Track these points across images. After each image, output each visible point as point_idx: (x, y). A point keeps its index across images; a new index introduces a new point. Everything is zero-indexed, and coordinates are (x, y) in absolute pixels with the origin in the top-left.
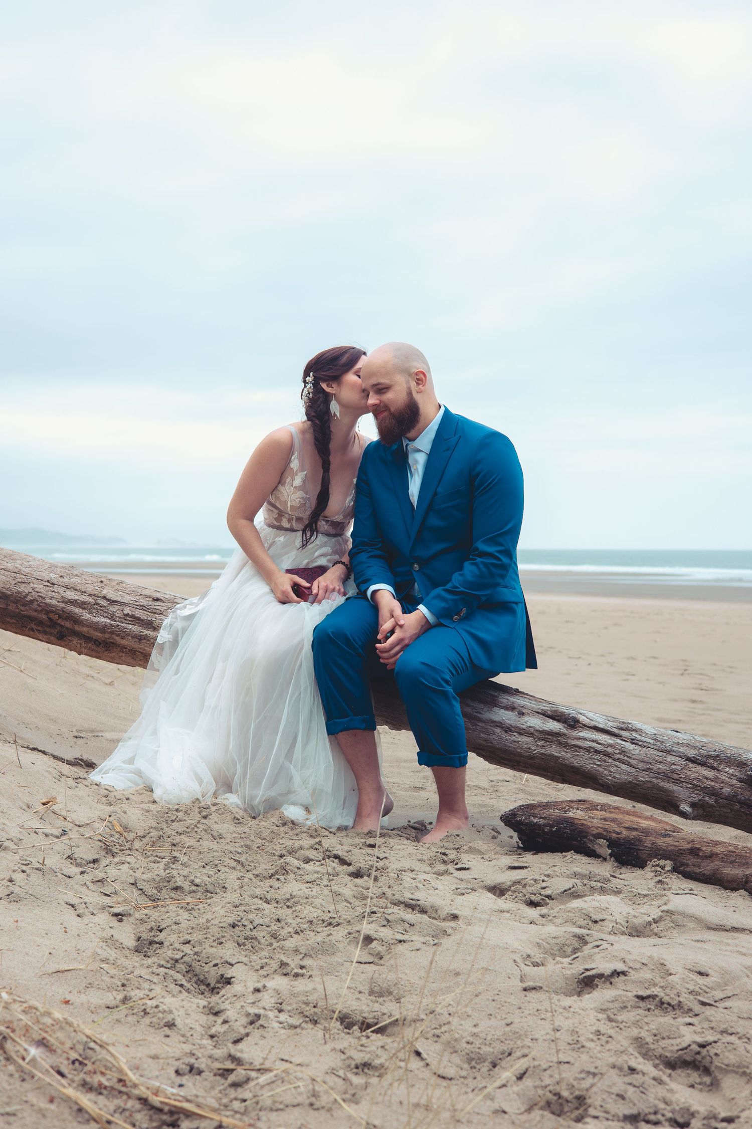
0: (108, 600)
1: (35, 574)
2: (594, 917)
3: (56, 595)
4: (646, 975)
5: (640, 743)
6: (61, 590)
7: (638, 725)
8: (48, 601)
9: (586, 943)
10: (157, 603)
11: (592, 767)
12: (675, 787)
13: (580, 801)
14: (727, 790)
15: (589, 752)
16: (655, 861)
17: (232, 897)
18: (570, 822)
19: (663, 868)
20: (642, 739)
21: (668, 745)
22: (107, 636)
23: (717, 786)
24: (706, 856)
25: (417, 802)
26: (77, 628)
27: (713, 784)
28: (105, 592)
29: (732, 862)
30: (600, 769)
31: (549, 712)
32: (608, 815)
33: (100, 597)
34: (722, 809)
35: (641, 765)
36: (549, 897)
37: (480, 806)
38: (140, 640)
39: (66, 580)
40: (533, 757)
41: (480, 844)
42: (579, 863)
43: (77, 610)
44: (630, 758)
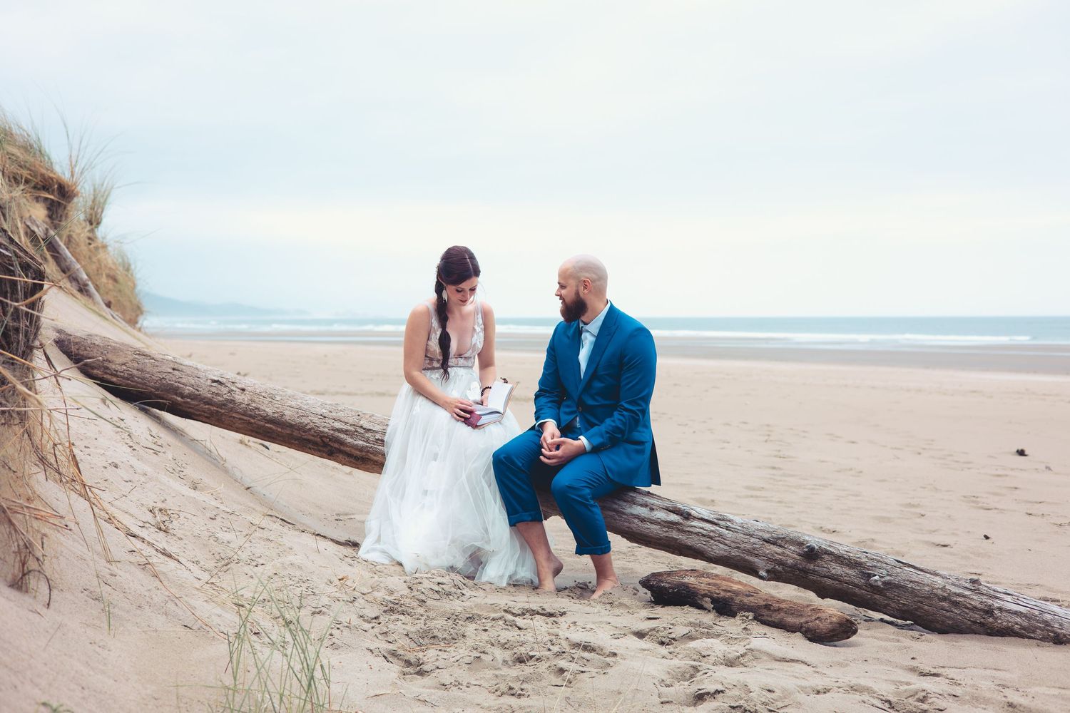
0: (364, 429)
1: (311, 409)
2: (703, 654)
3: (328, 425)
4: (736, 692)
5: (732, 529)
6: (331, 422)
7: (731, 517)
8: (322, 429)
9: (699, 671)
11: (700, 546)
12: (756, 560)
13: (692, 570)
14: (790, 561)
15: (698, 535)
16: (742, 613)
17: (470, 642)
18: (686, 586)
19: (747, 617)
20: (734, 526)
21: (751, 531)
22: (364, 454)
23: (783, 559)
24: (775, 610)
25: (579, 566)
26: (342, 448)
27: (780, 557)
28: (361, 423)
29: (792, 614)
30: (706, 547)
31: (670, 508)
32: (711, 581)
33: (358, 426)
34: (786, 573)
35: (733, 545)
36: (674, 639)
37: (624, 569)
39: (334, 414)
40: (660, 539)
41: (626, 601)
42: (692, 614)
43: (342, 436)
44: (725, 540)
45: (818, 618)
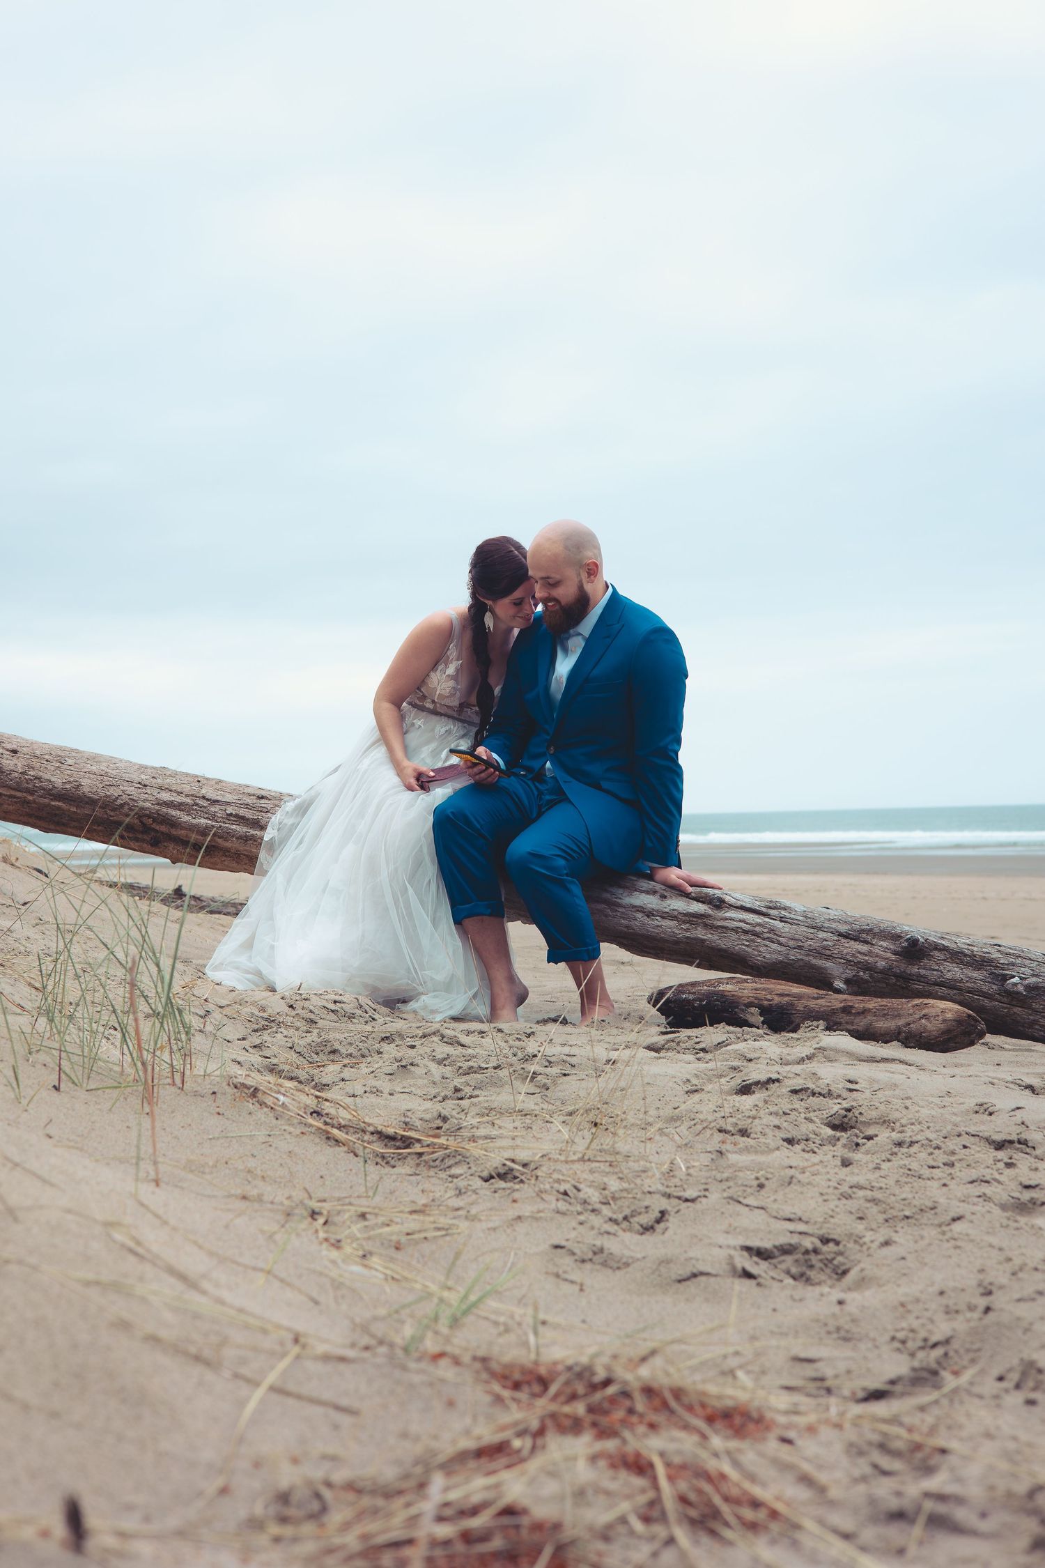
0: (208, 800)
1: (124, 775)
2: (749, 1057)
3: (150, 798)
4: (798, 1081)
5: (790, 921)
6: (155, 792)
7: (787, 903)
8: (141, 804)
10: (262, 801)
11: (740, 949)
12: (828, 964)
14: (881, 964)
15: (737, 932)
16: (809, 1022)
17: (390, 1057)
18: (722, 995)
19: (816, 1028)
20: (792, 916)
21: (819, 922)
22: (209, 838)
23: (871, 960)
24: (858, 1013)
26: (174, 832)
27: (867, 958)
28: (203, 792)
29: (884, 1015)
30: (749, 950)
31: (693, 894)
32: (759, 986)
33: (199, 797)
34: (878, 984)
35: (792, 943)
36: (703, 1049)
38: (246, 841)
39: (159, 781)
40: (677, 942)
43: (174, 812)
44: (780, 936)
45: (924, 1015)
